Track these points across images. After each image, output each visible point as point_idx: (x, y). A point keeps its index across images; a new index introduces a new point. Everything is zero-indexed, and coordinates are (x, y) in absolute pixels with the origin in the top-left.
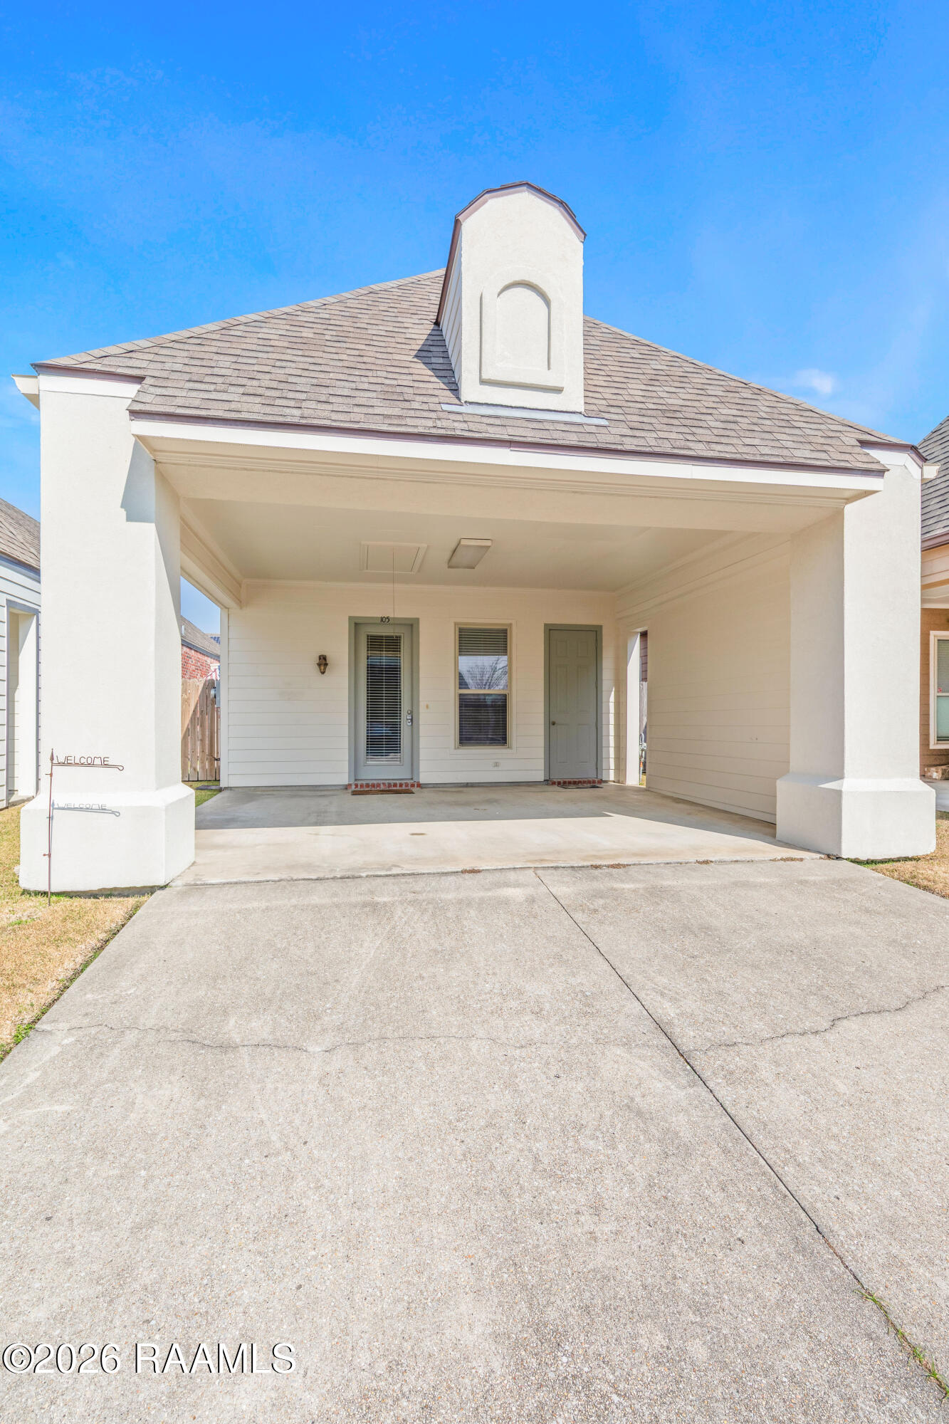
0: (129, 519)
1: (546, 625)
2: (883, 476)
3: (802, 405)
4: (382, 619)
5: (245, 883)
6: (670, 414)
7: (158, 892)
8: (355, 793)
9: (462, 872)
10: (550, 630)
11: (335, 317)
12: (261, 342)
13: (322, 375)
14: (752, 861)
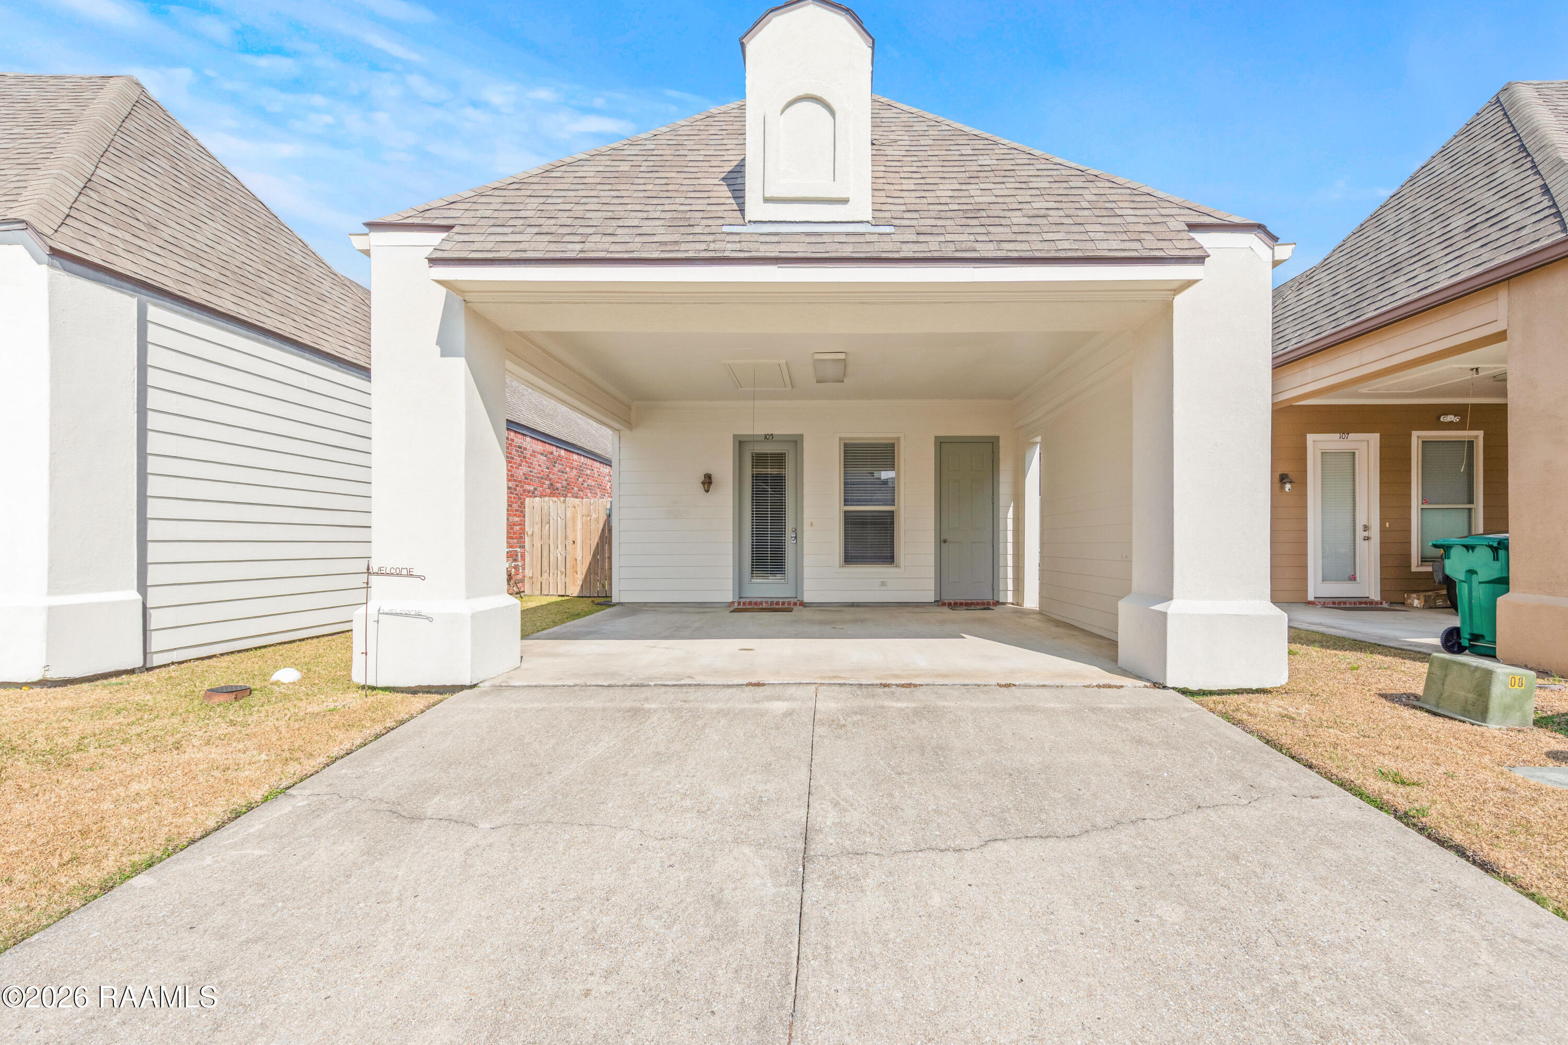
0: (443, 355)
1: (936, 437)
2: (1204, 263)
3: (1140, 189)
4: (766, 436)
5: (543, 686)
6: (973, 213)
7: (466, 691)
8: (735, 611)
9: (747, 685)
10: (941, 443)
11: (660, 147)
12: (576, 181)
13: (620, 208)
14: (1062, 686)
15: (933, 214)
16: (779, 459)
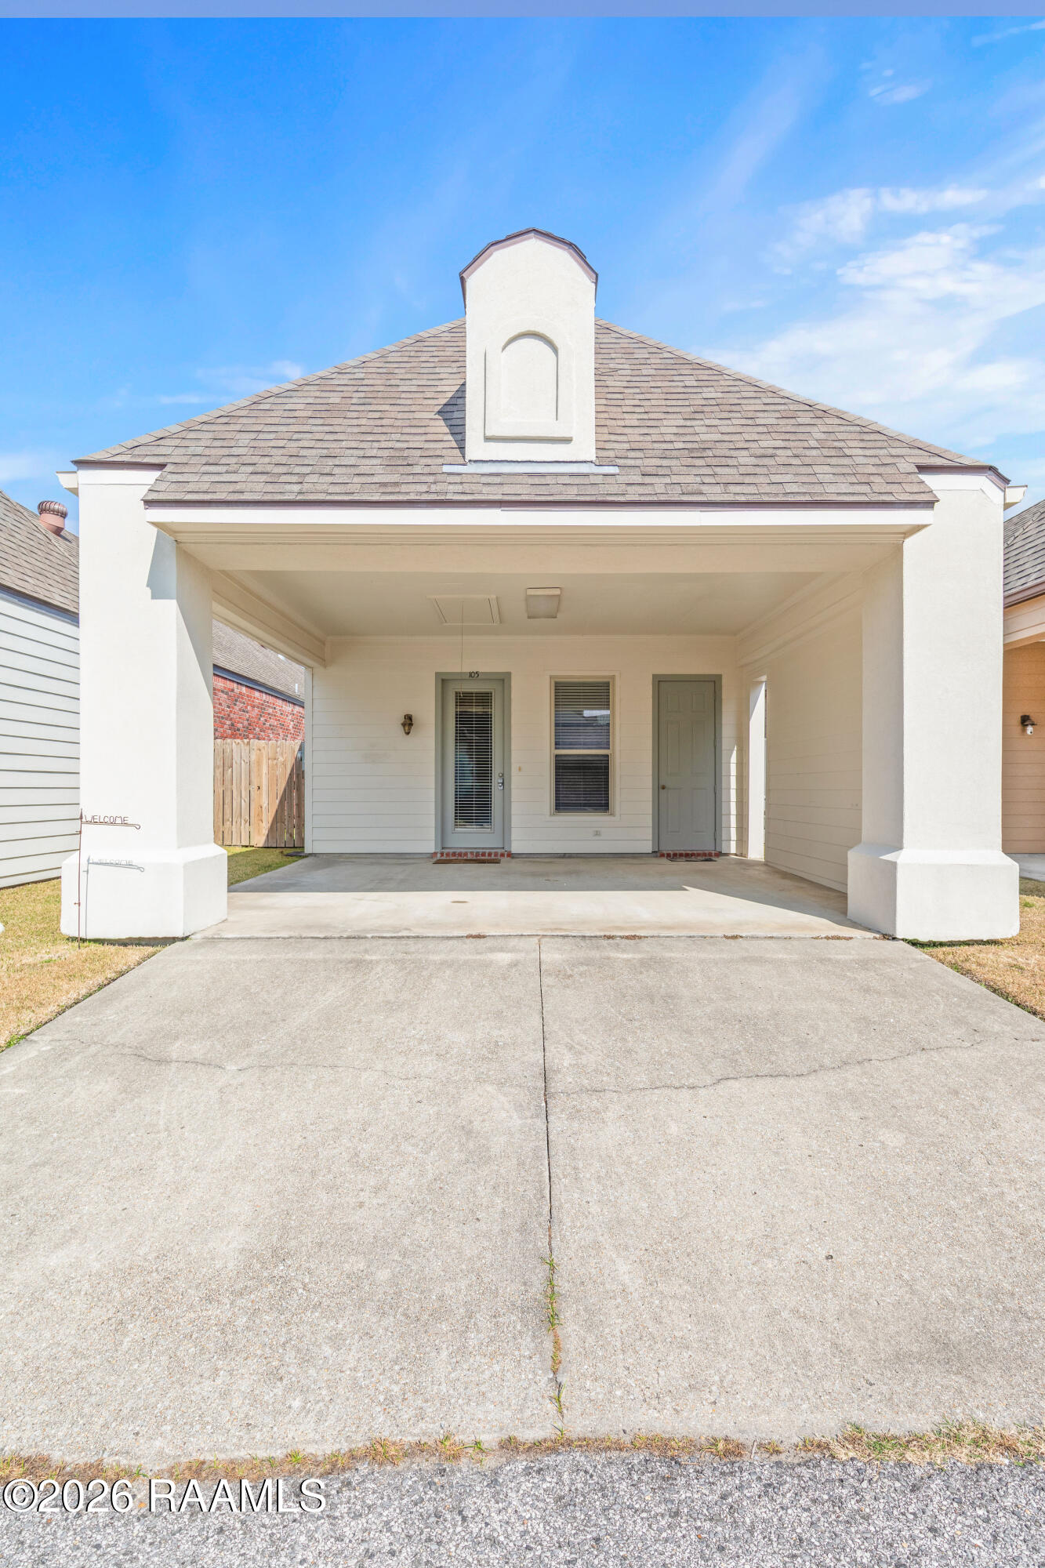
0: (154, 597)
1: (654, 676)
2: (932, 507)
4: (470, 674)
6: (698, 453)
8: (438, 862)
9: (467, 937)
10: (659, 682)
11: (370, 376)
12: (286, 414)
13: (334, 445)
14: (790, 938)
15: (658, 453)
16: (485, 699)
